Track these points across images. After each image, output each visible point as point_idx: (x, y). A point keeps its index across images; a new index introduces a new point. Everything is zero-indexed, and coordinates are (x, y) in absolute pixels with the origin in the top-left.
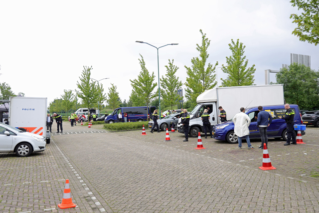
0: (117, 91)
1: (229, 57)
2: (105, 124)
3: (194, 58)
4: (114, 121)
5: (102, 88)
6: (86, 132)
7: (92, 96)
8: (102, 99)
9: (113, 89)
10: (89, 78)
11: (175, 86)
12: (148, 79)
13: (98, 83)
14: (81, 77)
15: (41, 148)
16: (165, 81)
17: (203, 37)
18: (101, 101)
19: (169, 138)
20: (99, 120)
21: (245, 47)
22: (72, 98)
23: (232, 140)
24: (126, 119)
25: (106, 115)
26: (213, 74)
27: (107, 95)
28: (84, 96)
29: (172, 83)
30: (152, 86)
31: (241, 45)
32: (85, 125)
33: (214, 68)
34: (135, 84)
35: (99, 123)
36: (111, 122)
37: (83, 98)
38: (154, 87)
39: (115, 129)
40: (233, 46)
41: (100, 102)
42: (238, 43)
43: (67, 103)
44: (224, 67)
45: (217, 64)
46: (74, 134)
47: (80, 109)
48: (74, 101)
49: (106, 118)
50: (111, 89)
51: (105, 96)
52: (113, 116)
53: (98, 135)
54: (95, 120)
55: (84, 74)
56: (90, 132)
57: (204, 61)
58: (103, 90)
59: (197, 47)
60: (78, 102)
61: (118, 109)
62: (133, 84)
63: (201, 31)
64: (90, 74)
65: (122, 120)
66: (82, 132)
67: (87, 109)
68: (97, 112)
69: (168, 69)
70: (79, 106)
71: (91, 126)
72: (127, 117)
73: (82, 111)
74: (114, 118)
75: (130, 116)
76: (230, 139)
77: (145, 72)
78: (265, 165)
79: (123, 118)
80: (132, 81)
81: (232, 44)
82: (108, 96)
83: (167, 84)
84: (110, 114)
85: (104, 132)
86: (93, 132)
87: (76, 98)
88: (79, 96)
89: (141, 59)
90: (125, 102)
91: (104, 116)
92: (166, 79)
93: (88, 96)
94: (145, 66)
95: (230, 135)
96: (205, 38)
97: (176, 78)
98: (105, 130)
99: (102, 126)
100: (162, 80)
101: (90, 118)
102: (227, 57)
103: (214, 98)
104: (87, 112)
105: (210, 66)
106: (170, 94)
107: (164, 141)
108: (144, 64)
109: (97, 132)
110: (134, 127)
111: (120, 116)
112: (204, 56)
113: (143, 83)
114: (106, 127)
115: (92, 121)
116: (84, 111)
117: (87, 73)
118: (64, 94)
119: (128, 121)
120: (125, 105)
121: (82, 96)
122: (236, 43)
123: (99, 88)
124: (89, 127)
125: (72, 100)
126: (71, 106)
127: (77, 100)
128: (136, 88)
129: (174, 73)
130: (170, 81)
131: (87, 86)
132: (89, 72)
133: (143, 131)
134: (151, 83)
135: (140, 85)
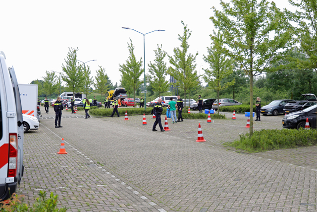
2: (91, 110)
3: (175, 48)
5: (88, 70)
6: (71, 117)
7: (78, 80)
8: (92, 82)
9: (101, 72)
10: (75, 61)
11: (163, 72)
12: (136, 64)
13: (84, 65)
14: (67, 59)
15: (36, 126)
16: (153, 66)
17: (185, 28)
18: (87, 84)
19: (146, 122)
22: (55, 81)
26: (193, 63)
27: (94, 78)
28: (69, 79)
29: (160, 69)
30: (140, 71)
33: (195, 58)
34: (124, 69)
37: (68, 81)
38: (141, 73)
39: (100, 115)
41: (87, 86)
43: (49, 85)
44: (205, 57)
45: (197, 54)
47: (64, 93)
48: (57, 85)
50: (99, 71)
51: (92, 80)
53: (83, 120)
55: (69, 56)
56: (75, 117)
57: (185, 51)
58: (90, 73)
59: (179, 37)
60: (62, 85)
62: (122, 68)
63: (182, 21)
64: (76, 56)
67: (72, 93)
68: (83, 96)
69: (157, 54)
70: (62, 89)
73: (66, 95)
77: (133, 58)
80: (120, 66)
81: (213, 35)
82: (95, 80)
83: (156, 71)
86: (79, 117)
87: (60, 80)
88: (64, 80)
89: (130, 43)
90: (116, 85)
92: (154, 64)
93: (74, 80)
96: (187, 29)
97: (165, 64)
100: (150, 65)
102: (208, 48)
104: (72, 97)
106: (158, 80)
108: (132, 49)
109: (82, 117)
112: (185, 46)
113: (131, 68)
114: (91, 113)
116: (69, 95)
118: (46, 76)
121: (67, 80)
123: (85, 70)
125: (55, 82)
126: (54, 89)
127: (60, 83)
128: (123, 73)
129: (162, 58)
130: (159, 67)
131: (73, 69)
132: (74, 54)
133: (126, 117)
134: (138, 69)
135: (128, 70)
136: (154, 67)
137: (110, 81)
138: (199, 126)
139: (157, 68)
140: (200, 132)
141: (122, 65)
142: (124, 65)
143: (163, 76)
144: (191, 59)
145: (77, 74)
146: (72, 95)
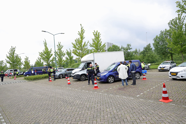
0: (29, 59)
1: (93, 39)
2: (25, 77)
3: (77, 39)
4: (29, 75)
5: (20, 58)
6: (13, 83)
7: (16, 62)
8: (21, 64)
9: (27, 59)
10: (14, 53)
12: (48, 52)
14: (9, 52)
17: (82, 28)
19: (70, 83)
20: (20, 75)
21: (100, 34)
22: (3, 65)
24: (36, 73)
25: (24, 72)
26: (86, 47)
27: (23, 62)
28: (11, 62)
29: (60, 54)
30: (50, 55)
32: (12, 78)
33: (87, 44)
35: (20, 77)
36: (28, 76)
37: (10, 63)
38: (51, 56)
39: (32, 79)
40: (95, 34)
41: (20, 66)
42: (97, 32)
45: (88, 42)
46: (6, 85)
47: (8, 70)
48: (5, 66)
49: (24, 74)
52: (28, 72)
54: (17, 75)
55: (11, 51)
56: (16, 82)
59: (78, 33)
60: (7, 66)
61: (31, 69)
63: (81, 25)
65: (34, 74)
66: (11, 83)
68: (18, 71)
69: (58, 47)
71: (16, 78)
72: (37, 72)
74: (29, 73)
75: (38, 72)
76: (110, 81)
77: (46, 48)
79: (34, 73)
80: (39, 53)
81: (94, 33)
84: (26, 71)
85: (25, 82)
86: (18, 82)
88: (8, 63)
89: (45, 41)
90: (32, 65)
91: (23, 73)
92: (57, 52)
93: (13, 63)
94: (47, 45)
95: (109, 79)
97: (63, 51)
98: (25, 80)
99: (23, 78)
101: (15, 74)
103: (92, 59)
106: (60, 59)
107: (67, 85)
108: (46, 45)
109: (20, 82)
110: (43, 78)
111: (33, 72)
112: (82, 38)
113: (45, 54)
114: (25, 79)
115: (16, 75)
116: (11, 71)
117: (13, 51)
119: (37, 74)
122: (96, 32)
124: (15, 79)
126: (3, 68)
128: (41, 56)
129: (61, 49)
131: (13, 57)
132: (14, 50)
133: (50, 80)
134: (50, 54)
135: (44, 55)
136: (57, 53)
138: (164, 86)
140: (165, 92)
141: (40, 52)
142: (41, 53)
143: (62, 57)
145: (15, 60)
146: (13, 70)
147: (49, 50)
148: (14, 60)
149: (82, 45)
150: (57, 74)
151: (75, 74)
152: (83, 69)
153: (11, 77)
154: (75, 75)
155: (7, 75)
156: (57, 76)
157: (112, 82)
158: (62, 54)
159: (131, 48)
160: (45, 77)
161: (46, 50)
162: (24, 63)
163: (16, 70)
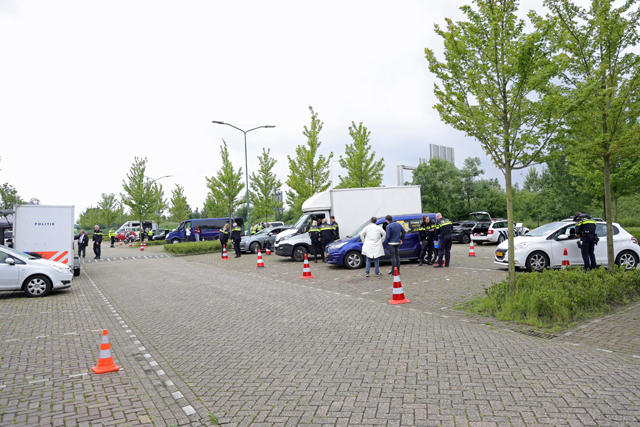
0: (184, 194)
2: (166, 245)
3: (299, 147)
4: (179, 240)
5: (161, 190)
6: (136, 257)
7: (146, 203)
8: (163, 206)
9: (178, 192)
10: (142, 176)
12: (233, 177)
13: (155, 183)
14: (130, 174)
15: (65, 282)
16: (256, 180)
17: (313, 118)
18: (160, 209)
20: (157, 239)
21: (369, 133)
23: (353, 264)
24: (198, 237)
25: (168, 232)
26: (325, 170)
27: (169, 200)
28: (134, 202)
29: (267, 184)
30: (237, 187)
31: (365, 130)
32: (136, 246)
33: (328, 162)
34: (213, 184)
35: (157, 244)
36: (175, 242)
37: (132, 205)
38: (240, 189)
39: (182, 252)
40: (355, 131)
41: (159, 212)
42: (360, 127)
43: (107, 213)
44: (342, 160)
45: (331, 156)
46: (119, 261)
47: (127, 223)
48: (118, 211)
49: (168, 236)
50: (176, 191)
51: (166, 203)
52: (178, 233)
53: (156, 262)
54: (150, 238)
55: (134, 170)
56: (143, 258)
57: (313, 151)
58: (163, 194)
59: (304, 130)
60: (125, 212)
62: (211, 183)
63: (310, 108)
64: (144, 170)
65: (192, 238)
66: (130, 258)
67: (138, 222)
68: (154, 226)
69: (262, 162)
70: (126, 218)
71: (145, 248)
72: (200, 234)
73: (131, 225)
74: (180, 236)
75: (204, 231)
76: (350, 263)
77: (228, 166)
78: (396, 297)
80: (208, 180)
81: (353, 128)
83: (260, 185)
84: (174, 230)
85: (165, 257)
86: (148, 257)
87: (121, 206)
88: (126, 203)
89: (223, 146)
90: (196, 211)
91: (164, 233)
92: (259, 177)
93: (140, 203)
94: (229, 158)
95: (350, 257)
96: (316, 119)
97: (273, 176)
98: (166, 254)
99: (162, 247)
100: (252, 177)
101: (143, 236)
102: (346, 146)
103: (327, 205)
105: (322, 159)
106: (264, 199)
107: (256, 268)
108: (227, 156)
109: (153, 257)
110: (210, 249)
112: (314, 144)
113: (224, 182)
114: (167, 249)
115: (146, 240)
116: (134, 225)
117: (139, 170)
118: (102, 200)
119: (201, 239)
120: (197, 215)
121: (131, 202)
122: (358, 127)
123: (156, 191)
124: (142, 250)
125: (115, 208)
126: (114, 217)
127: (122, 209)
128: (213, 190)
129: (270, 168)
130: (265, 180)
131: (139, 188)
132: (142, 167)
133: (224, 255)
134: (236, 184)
135: (220, 186)
137: (188, 206)
139: (262, 182)
140: (397, 285)
141: (210, 178)
142: (213, 178)
144: (323, 163)
145: (145, 195)
146: (138, 224)
147: (236, 172)
148: (144, 197)
149: (315, 164)
150: (246, 240)
151: (281, 243)
152: (301, 231)
153: (134, 244)
154: (280, 246)
155: (123, 238)
156: (243, 246)
157: (356, 265)
158: (272, 185)
159: (482, 172)
160: (217, 249)
161: (225, 170)
162: (171, 203)
163: (148, 225)
